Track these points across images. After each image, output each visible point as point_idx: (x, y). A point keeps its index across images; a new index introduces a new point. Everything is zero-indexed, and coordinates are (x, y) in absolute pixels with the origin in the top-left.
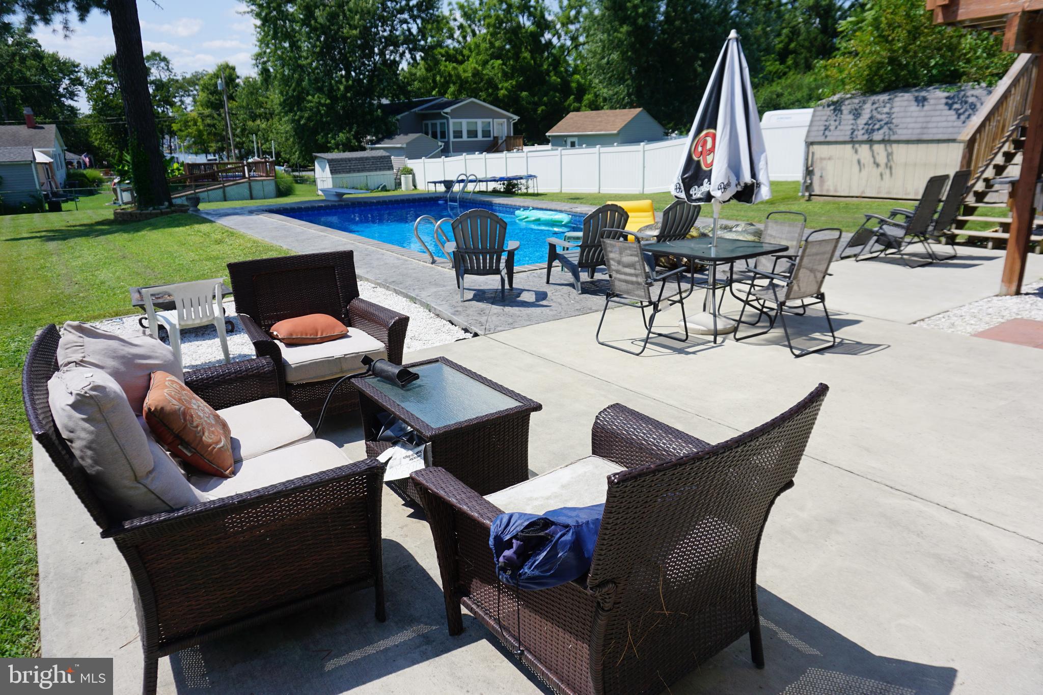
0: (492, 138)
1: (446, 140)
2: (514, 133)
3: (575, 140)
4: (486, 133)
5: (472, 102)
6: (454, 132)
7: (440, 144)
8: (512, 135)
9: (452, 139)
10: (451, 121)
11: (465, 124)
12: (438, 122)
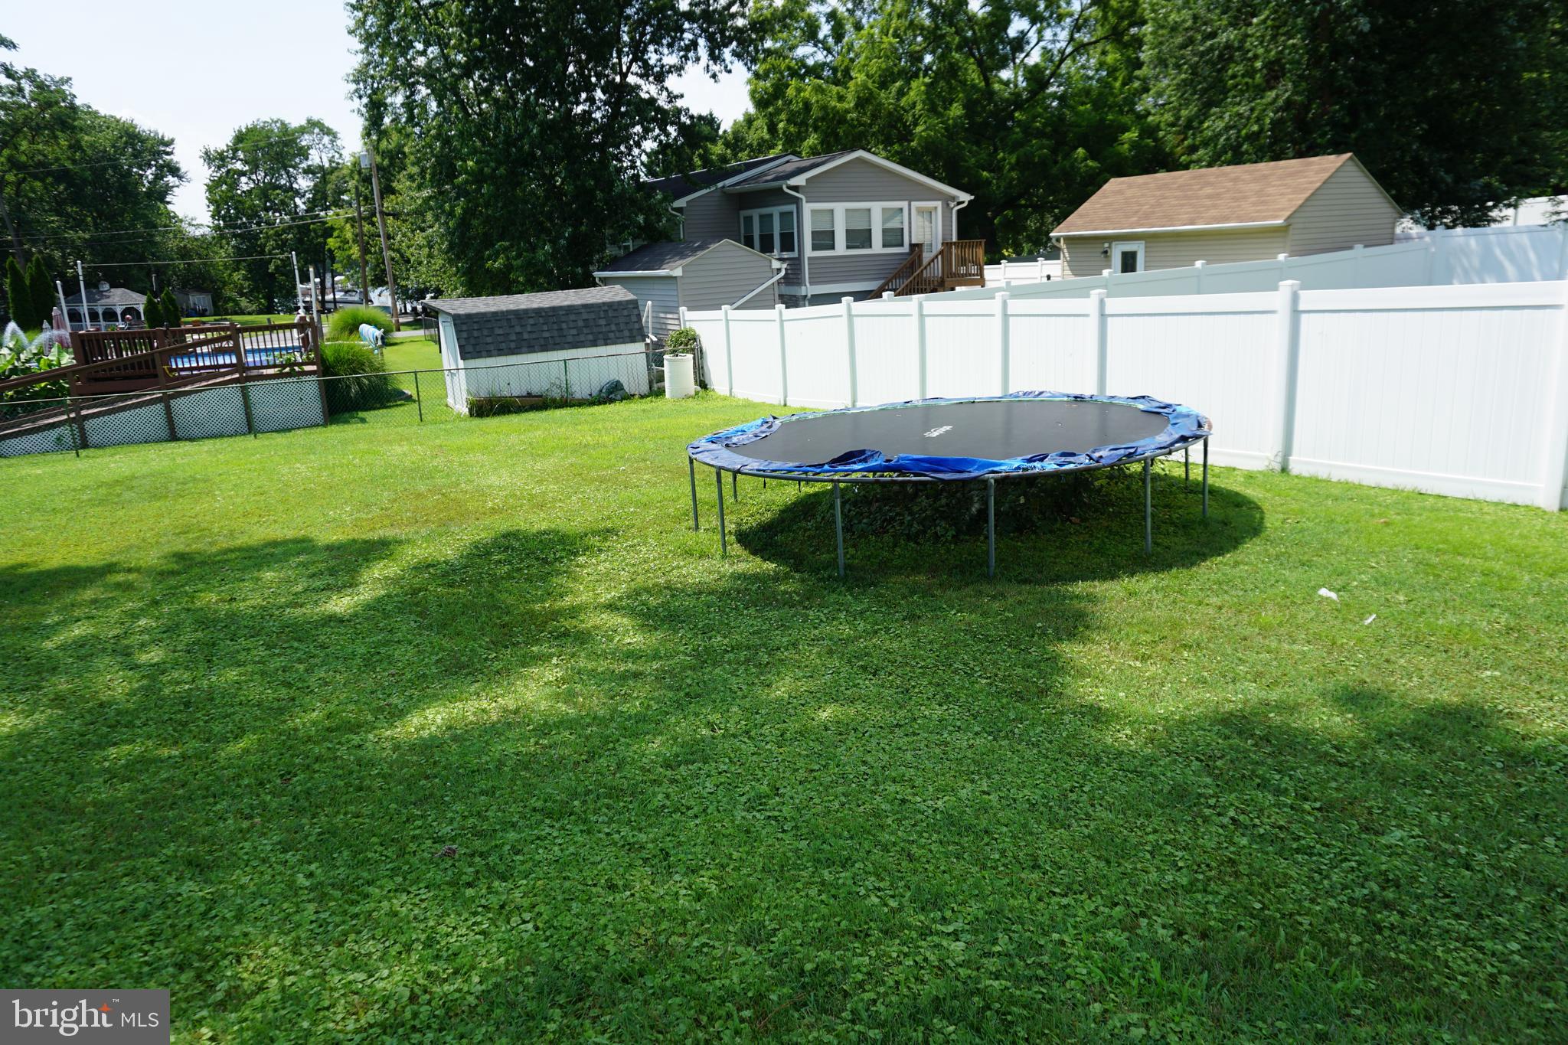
0: (906, 249)
1: (795, 254)
2: (960, 236)
3: (1138, 247)
4: (893, 237)
5: (859, 160)
6: (815, 234)
7: (776, 264)
8: (954, 239)
9: (808, 252)
10: (808, 208)
11: (841, 215)
12: (776, 211)
